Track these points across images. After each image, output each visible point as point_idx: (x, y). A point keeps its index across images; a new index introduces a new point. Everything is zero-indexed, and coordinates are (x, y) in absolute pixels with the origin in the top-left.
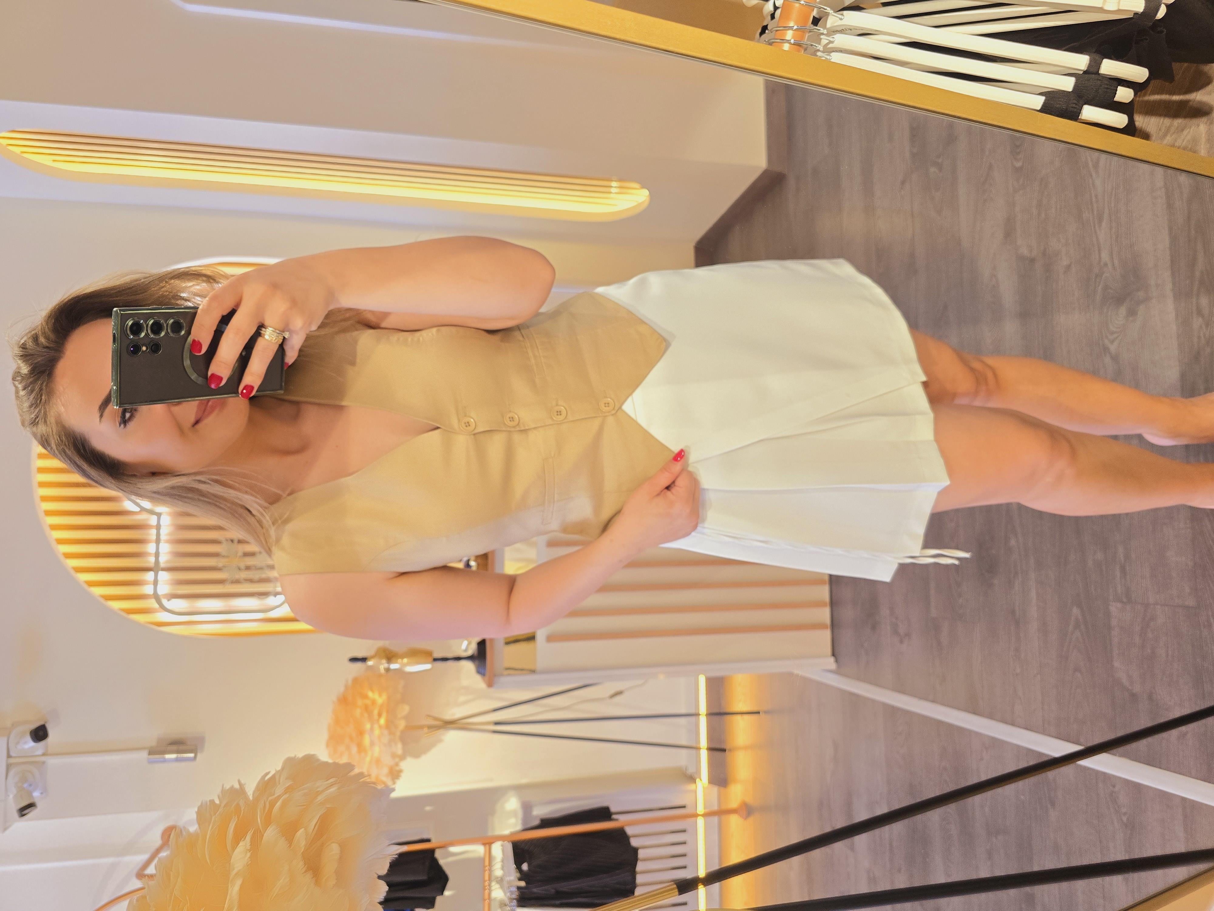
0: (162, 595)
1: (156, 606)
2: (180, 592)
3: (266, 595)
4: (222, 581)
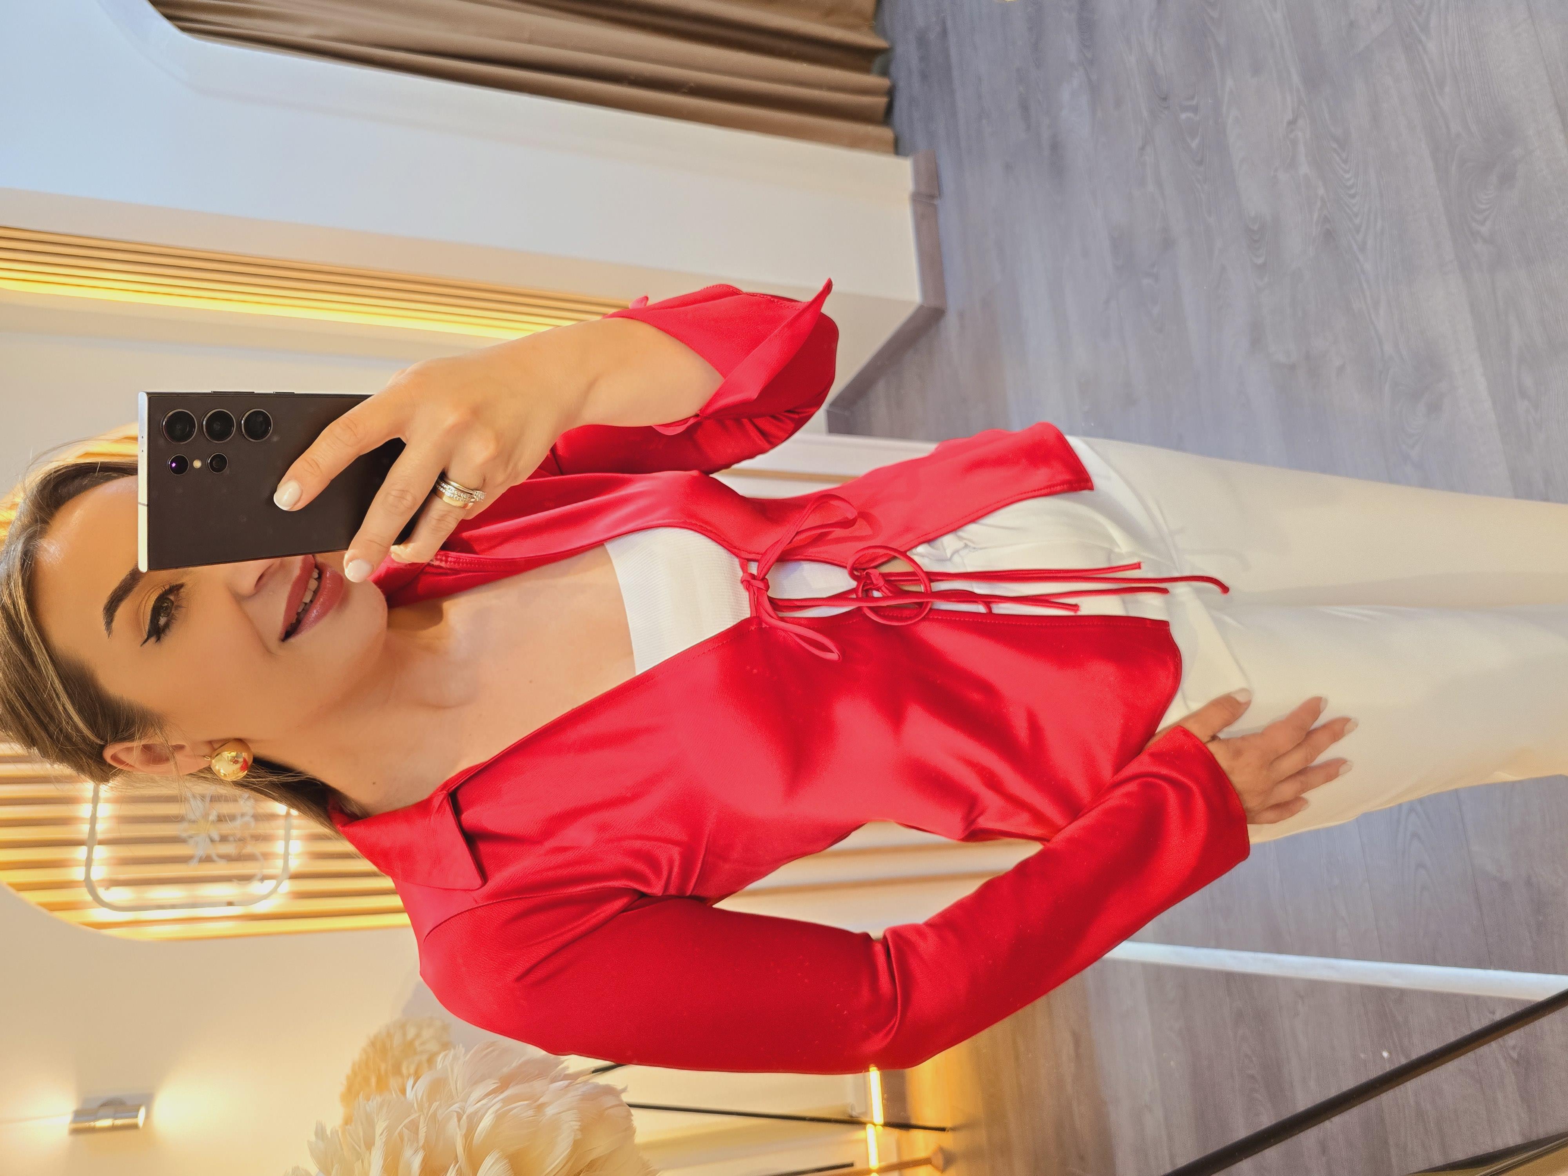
1: (88, 898)
2: (122, 877)
3: (249, 880)
4: (185, 859)
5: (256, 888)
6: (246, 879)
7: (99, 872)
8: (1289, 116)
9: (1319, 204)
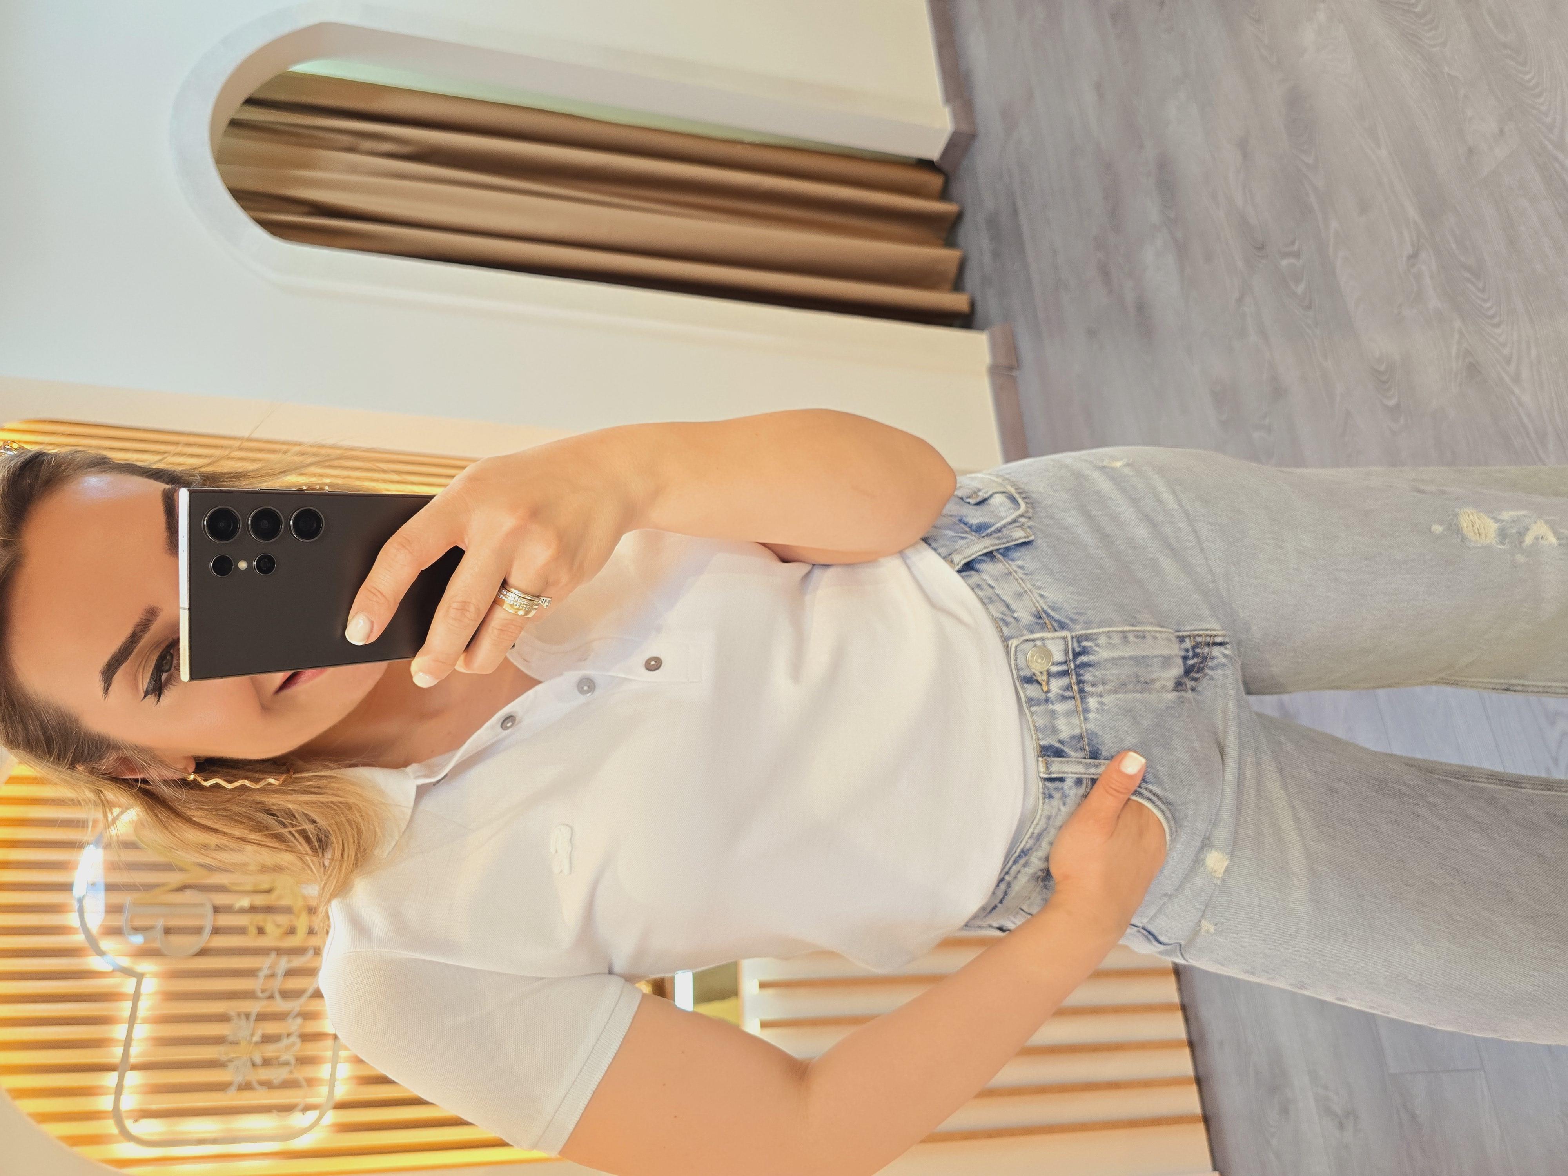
0: (125, 1112)
1: (114, 1130)
2: (154, 1107)
3: (290, 1111)
4: (221, 1087)
5: (298, 1120)
6: (288, 1109)
7: (130, 1101)
8: (1408, 250)
9: (1457, 336)
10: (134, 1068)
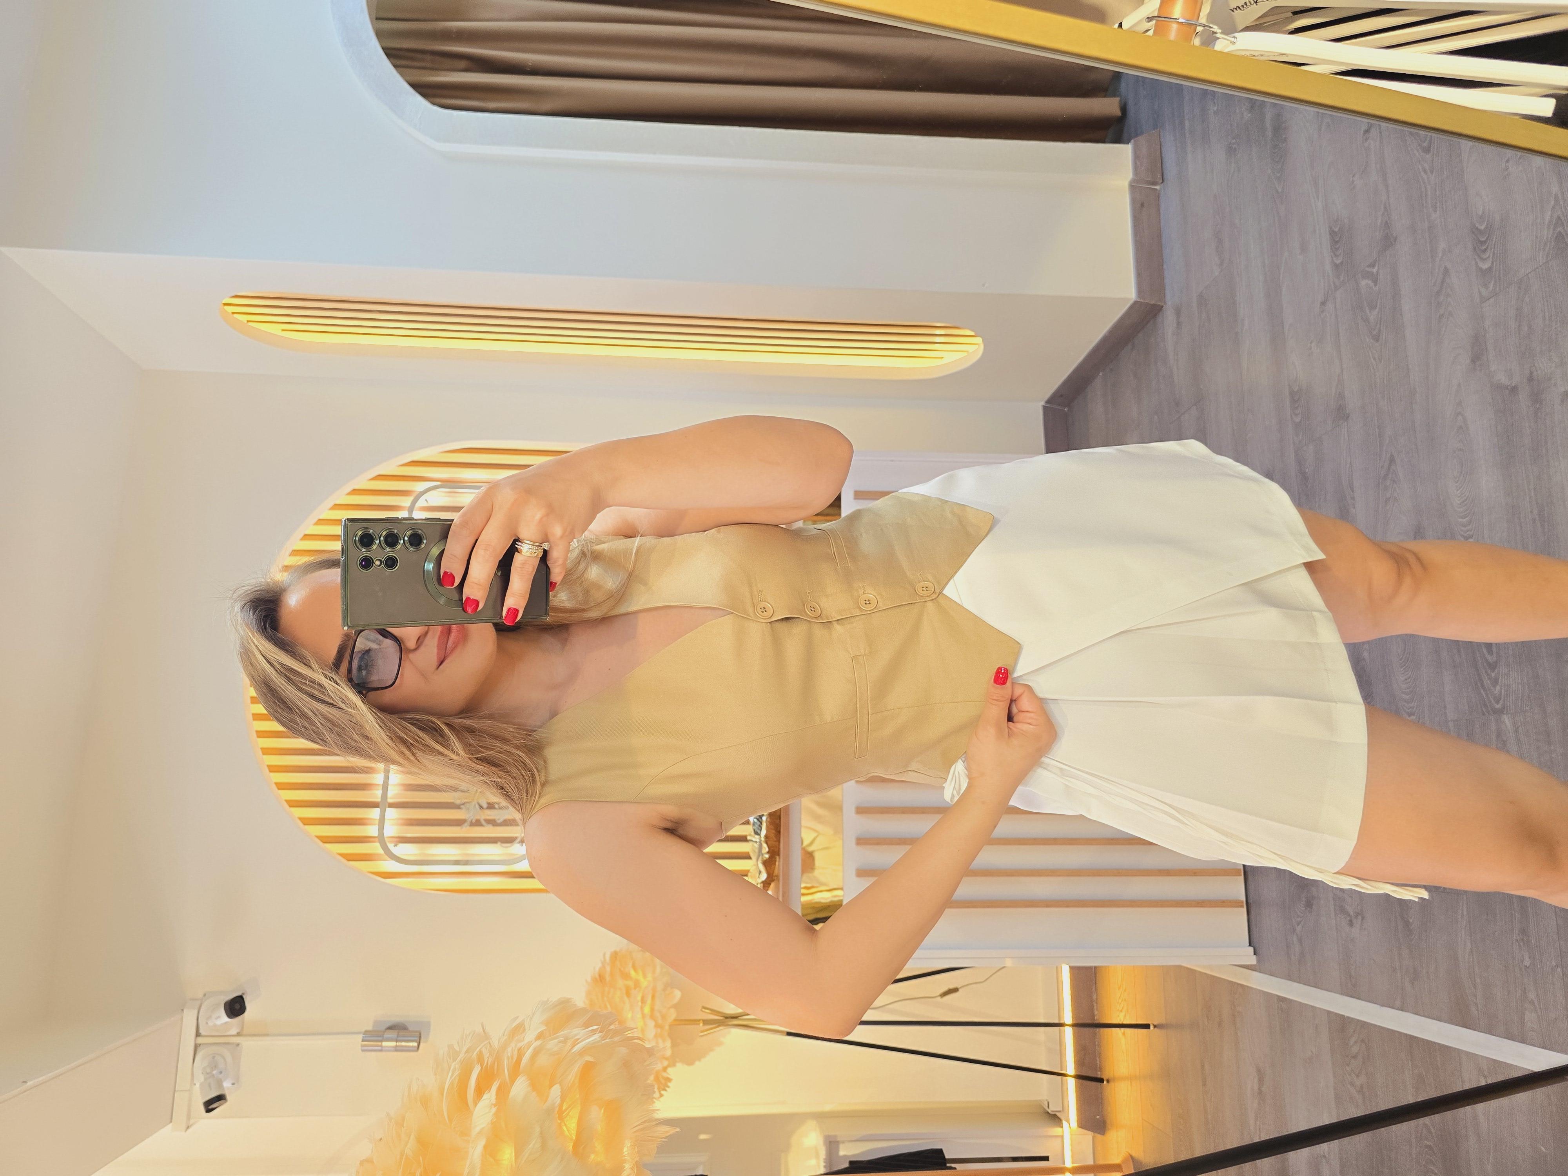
0: (388, 838)
1: (381, 851)
2: (406, 835)
3: (510, 842)
4: (459, 823)
5: (514, 850)
7: (390, 830)
10: (391, 805)
